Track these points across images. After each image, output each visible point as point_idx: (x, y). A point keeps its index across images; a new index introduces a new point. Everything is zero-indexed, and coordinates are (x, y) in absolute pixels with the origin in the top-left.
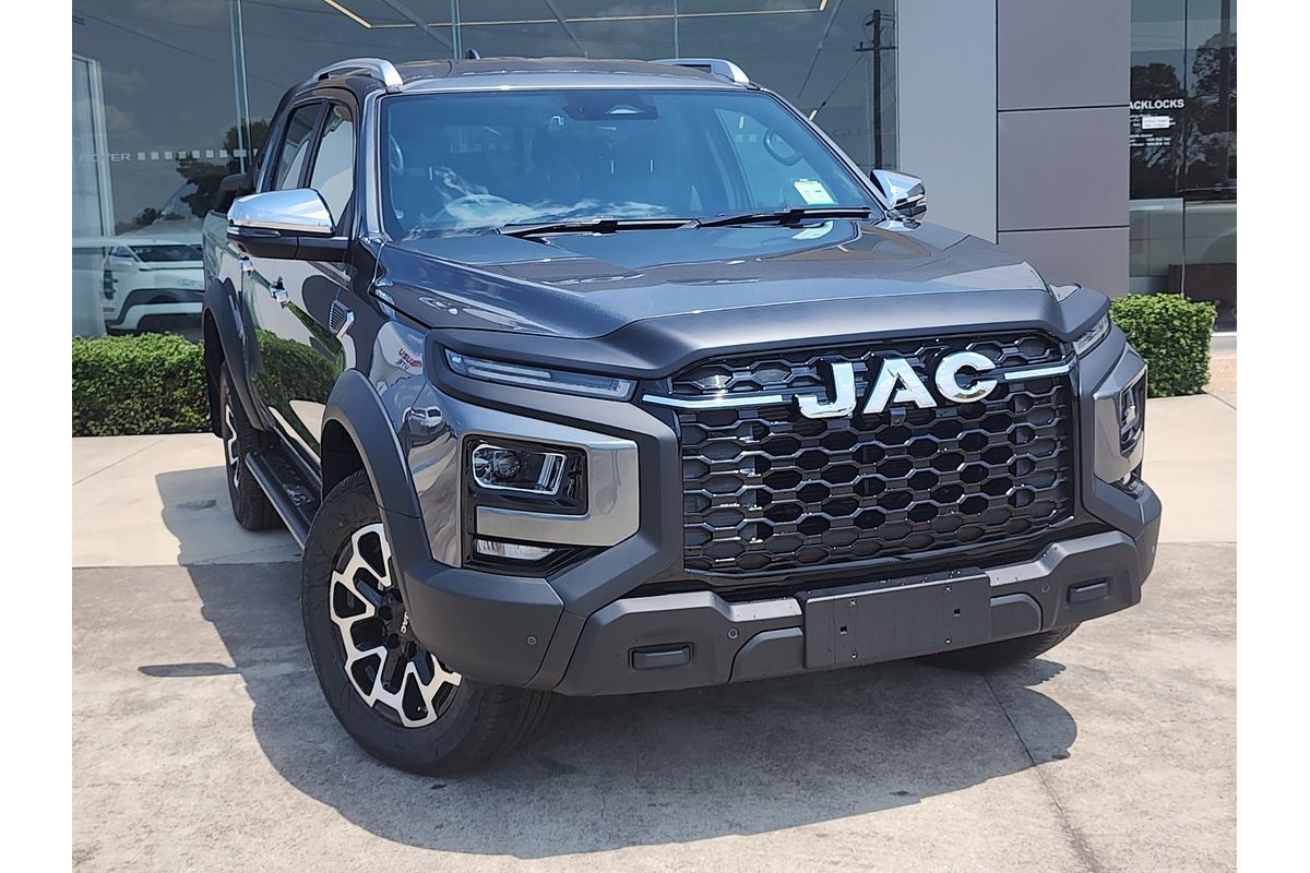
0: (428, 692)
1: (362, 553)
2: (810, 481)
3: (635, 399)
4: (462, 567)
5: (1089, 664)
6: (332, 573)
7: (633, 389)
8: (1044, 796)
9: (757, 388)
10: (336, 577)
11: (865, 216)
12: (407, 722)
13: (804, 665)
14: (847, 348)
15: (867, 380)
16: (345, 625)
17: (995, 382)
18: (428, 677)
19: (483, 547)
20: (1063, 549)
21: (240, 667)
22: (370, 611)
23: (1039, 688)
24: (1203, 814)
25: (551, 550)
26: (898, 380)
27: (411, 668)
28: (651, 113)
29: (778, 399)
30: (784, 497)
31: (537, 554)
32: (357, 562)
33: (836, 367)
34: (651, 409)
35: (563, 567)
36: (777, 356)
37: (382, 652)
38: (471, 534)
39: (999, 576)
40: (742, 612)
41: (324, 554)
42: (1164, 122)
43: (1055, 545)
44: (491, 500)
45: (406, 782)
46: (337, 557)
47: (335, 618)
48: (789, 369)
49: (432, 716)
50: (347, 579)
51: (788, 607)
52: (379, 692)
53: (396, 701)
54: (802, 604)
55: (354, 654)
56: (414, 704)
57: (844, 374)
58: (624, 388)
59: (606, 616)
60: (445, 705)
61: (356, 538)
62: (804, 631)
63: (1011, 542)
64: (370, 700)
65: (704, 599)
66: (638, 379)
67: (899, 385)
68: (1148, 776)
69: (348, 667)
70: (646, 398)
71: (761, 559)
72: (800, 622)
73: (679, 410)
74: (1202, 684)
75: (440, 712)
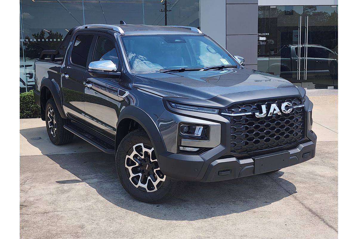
0: (155, 184)
1: (136, 151)
2: (256, 132)
3: (219, 114)
4: (177, 153)
5: (289, 171)
6: (126, 156)
7: (218, 112)
8: (297, 201)
9: (245, 111)
10: (127, 156)
11: (236, 67)
12: (148, 191)
13: (254, 173)
14: (263, 101)
15: (268, 108)
16: (130, 168)
17: (292, 109)
18: (155, 180)
19: (181, 148)
20: (302, 146)
21: (83, 180)
22: (137, 164)
23: (281, 177)
24: (332, 203)
25: (198, 149)
26: (274, 109)
27: (149, 178)
28: (184, 42)
29: (250, 113)
30: (251, 135)
31: (196, 150)
32: (135, 152)
33: (262, 106)
34: (224, 116)
35: (203, 153)
36: (249, 103)
37: (140, 174)
38: (179, 145)
39: (292, 152)
40: (242, 162)
41: (125, 151)
42: (264, 39)
43: (301, 145)
44: (185, 137)
45: (149, 206)
46: (128, 151)
47: (126, 166)
48: (251, 107)
49: (156, 189)
50: (131, 157)
51: (251, 161)
52: (140, 184)
53: (145, 186)
54: (254, 160)
55: (132, 175)
56: (151, 186)
57: (264, 107)
58: (217, 111)
59: (214, 163)
60: (160, 187)
61: (134, 147)
62: (254, 166)
63: (293, 144)
64: (137, 186)
65: (234, 159)
66: (220, 109)
67: (275, 110)
68: (316, 196)
69: (130, 179)
70: (222, 113)
71: (245, 150)
72: (253, 164)
73: (229, 116)
74: (316, 175)
75: (159, 188)
